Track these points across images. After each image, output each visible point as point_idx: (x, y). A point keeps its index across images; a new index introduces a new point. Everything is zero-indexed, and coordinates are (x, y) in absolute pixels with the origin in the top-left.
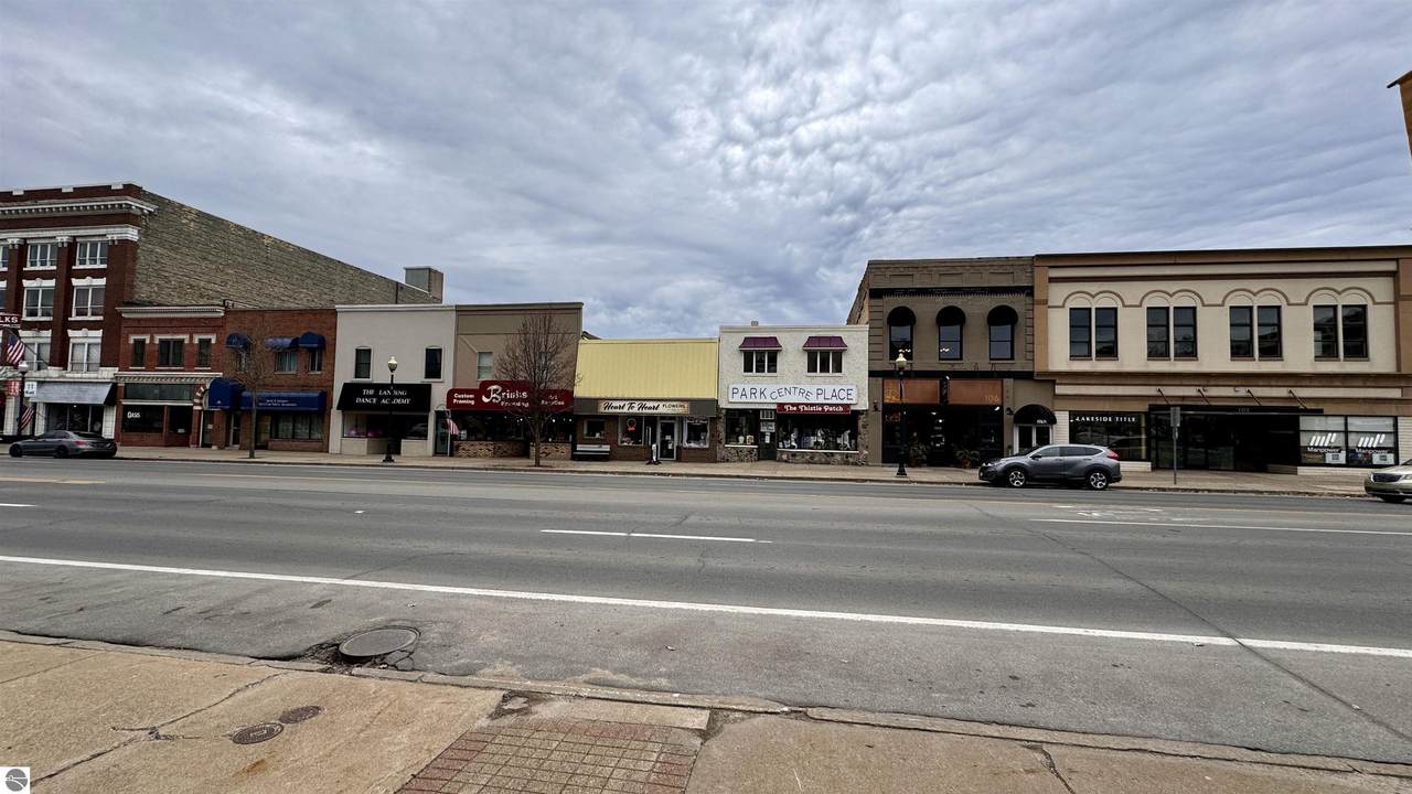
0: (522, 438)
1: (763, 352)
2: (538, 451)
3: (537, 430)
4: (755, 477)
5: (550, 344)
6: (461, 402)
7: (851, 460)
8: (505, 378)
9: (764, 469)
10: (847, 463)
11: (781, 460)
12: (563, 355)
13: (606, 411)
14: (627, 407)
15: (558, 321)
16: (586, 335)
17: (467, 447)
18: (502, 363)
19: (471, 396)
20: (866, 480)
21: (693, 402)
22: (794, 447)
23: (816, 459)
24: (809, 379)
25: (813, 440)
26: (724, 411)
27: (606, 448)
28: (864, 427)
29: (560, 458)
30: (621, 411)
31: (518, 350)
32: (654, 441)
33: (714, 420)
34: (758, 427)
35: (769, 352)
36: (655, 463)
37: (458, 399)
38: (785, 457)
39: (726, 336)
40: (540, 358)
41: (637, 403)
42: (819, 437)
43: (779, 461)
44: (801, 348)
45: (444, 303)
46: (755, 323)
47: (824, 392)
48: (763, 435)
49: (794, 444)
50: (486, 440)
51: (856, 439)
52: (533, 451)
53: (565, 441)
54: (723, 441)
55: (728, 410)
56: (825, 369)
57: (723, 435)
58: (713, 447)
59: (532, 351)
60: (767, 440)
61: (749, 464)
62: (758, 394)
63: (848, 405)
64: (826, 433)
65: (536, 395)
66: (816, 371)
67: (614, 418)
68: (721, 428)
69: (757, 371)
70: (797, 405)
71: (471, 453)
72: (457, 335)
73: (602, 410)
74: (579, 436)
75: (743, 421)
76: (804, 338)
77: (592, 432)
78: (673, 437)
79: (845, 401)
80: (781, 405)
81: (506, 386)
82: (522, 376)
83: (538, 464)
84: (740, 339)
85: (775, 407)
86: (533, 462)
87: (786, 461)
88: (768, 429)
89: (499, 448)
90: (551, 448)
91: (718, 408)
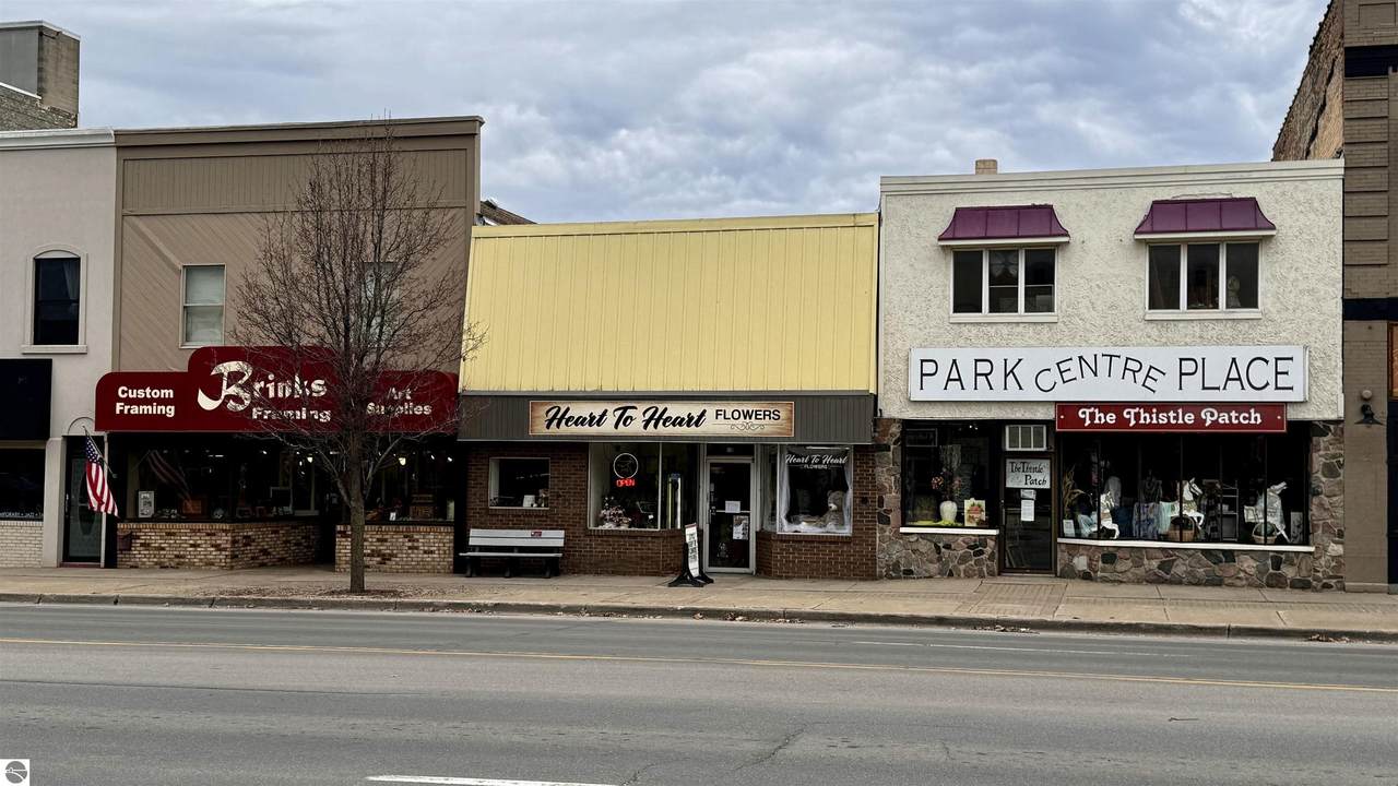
0: (313, 512)
1: (1011, 252)
2: (357, 548)
3: (355, 489)
4: (992, 623)
5: (389, 237)
6: (135, 410)
7: (1289, 572)
8: (262, 339)
9: (1021, 598)
10: (1276, 582)
11: (1069, 574)
12: (428, 272)
13: (553, 429)
14: (610, 420)
15: (414, 171)
16: (491, 211)
17: (156, 540)
18: (253, 299)
19: (169, 393)
20: (1337, 635)
21: (806, 404)
22: (1109, 534)
23: (1180, 569)
24: (1153, 330)
25: (1168, 511)
26: (895, 429)
27: (554, 538)
28: (1331, 471)
29: (420, 569)
30: (594, 430)
31: (297, 259)
32: (690, 517)
33: (864, 454)
34: (999, 475)
35: (1031, 252)
36: (694, 582)
37: (128, 401)
38: (1081, 563)
39: (898, 206)
40: (361, 279)
41: (642, 407)
42: (1188, 503)
43: (1062, 576)
44: (1128, 235)
45: (84, 126)
46: (987, 166)
47: (1201, 366)
48: (1014, 497)
49: (1108, 524)
50: (210, 519)
51: (1304, 508)
52: (343, 548)
53: (438, 518)
54: (895, 517)
55: (907, 424)
56: (1203, 295)
57: (892, 498)
58: (862, 536)
59: (336, 260)
60: (1028, 513)
61: (974, 583)
62: (997, 378)
63: (1280, 406)
64: (1209, 492)
65: (352, 386)
66: (1175, 305)
67: (576, 450)
68: (888, 477)
69: (993, 309)
70: (1116, 407)
71: (169, 553)
72: (123, 216)
73: (540, 428)
74: (474, 503)
75: (953, 456)
76: (1137, 205)
77: (511, 493)
78: (746, 506)
79: (1270, 395)
80: (1067, 409)
81: (265, 362)
82: (311, 333)
83: (358, 587)
84: (939, 215)
85: (1048, 414)
86: (343, 580)
87: (1086, 577)
88: (1029, 480)
89: (248, 540)
90: (396, 541)
91: (878, 421)
